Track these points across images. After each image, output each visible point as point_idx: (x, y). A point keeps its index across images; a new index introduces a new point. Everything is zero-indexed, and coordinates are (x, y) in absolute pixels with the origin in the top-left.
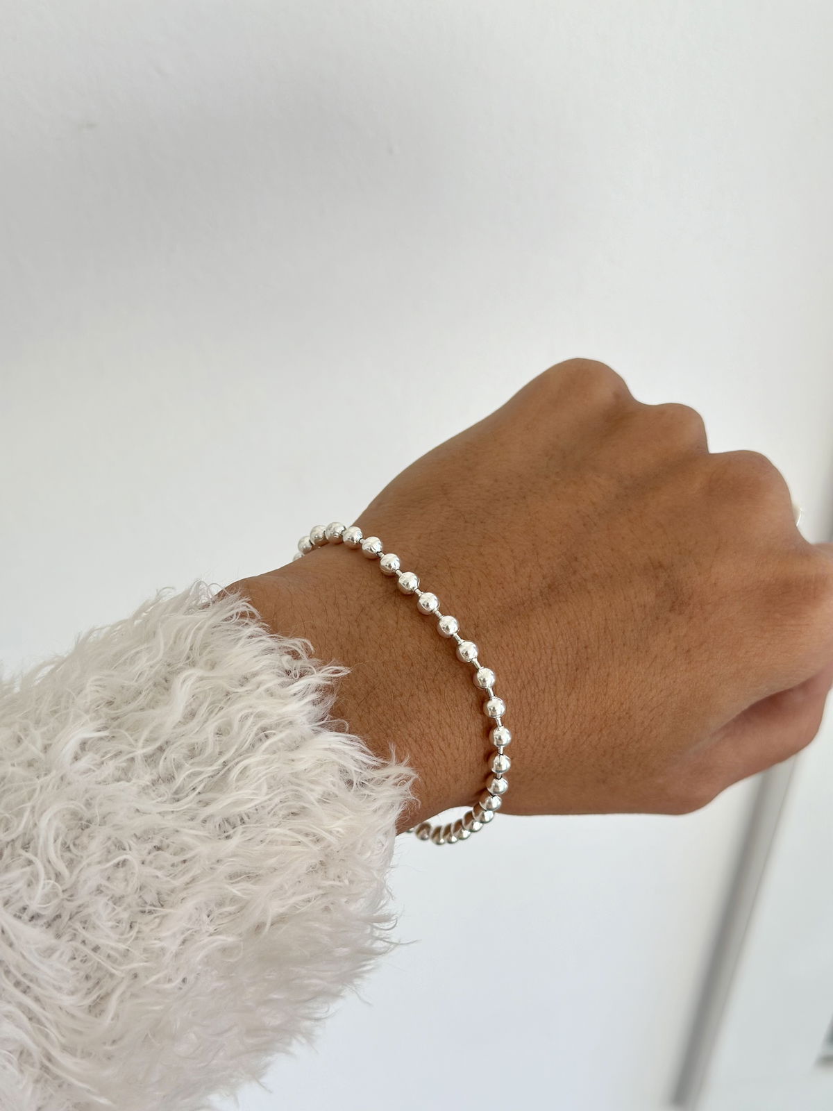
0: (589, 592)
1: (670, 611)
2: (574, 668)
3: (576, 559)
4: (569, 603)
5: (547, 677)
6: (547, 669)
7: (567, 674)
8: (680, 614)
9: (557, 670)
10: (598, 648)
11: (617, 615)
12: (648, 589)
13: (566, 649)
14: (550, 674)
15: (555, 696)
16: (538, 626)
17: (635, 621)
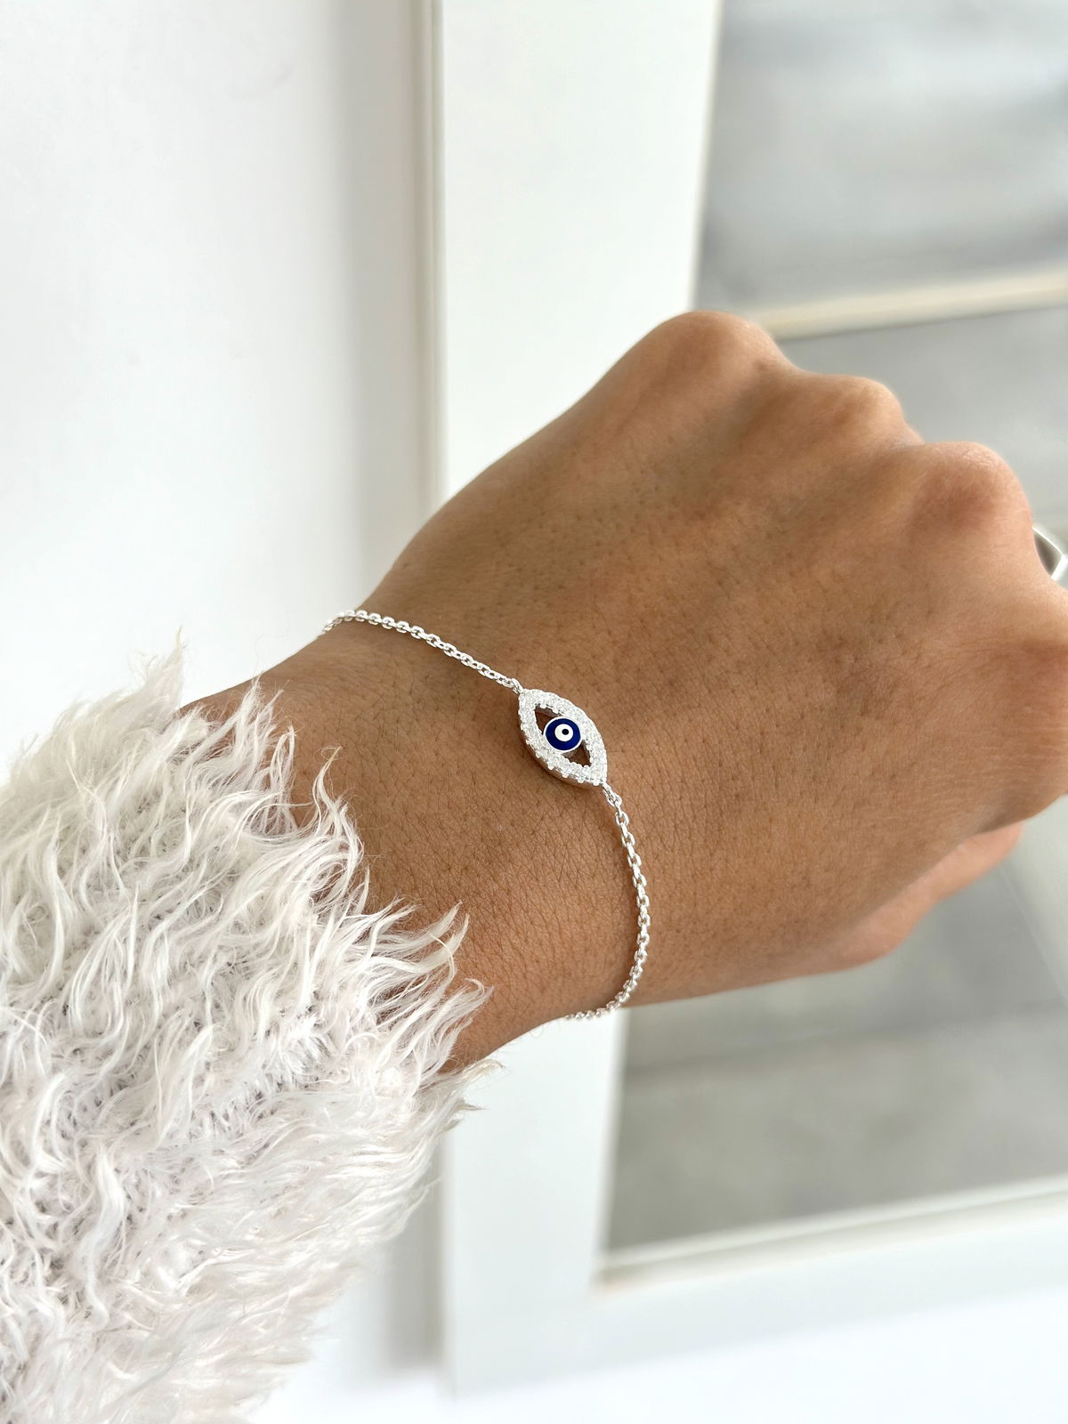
0: (733, 691)
1: (862, 714)
2: (718, 810)
3: (711, 639)
4: (704, 711)
5: (675, 827)
6: (675, 814)
7: (707, 822)
8: (877, 718)
9: (691, 812)
10: (753, 778)
11: (777, 726)
12: (824, 681)
13: (703, 781)
14: (681, 822)
15: (691, 855)
16: (657, 748)
17: (808, 733)
